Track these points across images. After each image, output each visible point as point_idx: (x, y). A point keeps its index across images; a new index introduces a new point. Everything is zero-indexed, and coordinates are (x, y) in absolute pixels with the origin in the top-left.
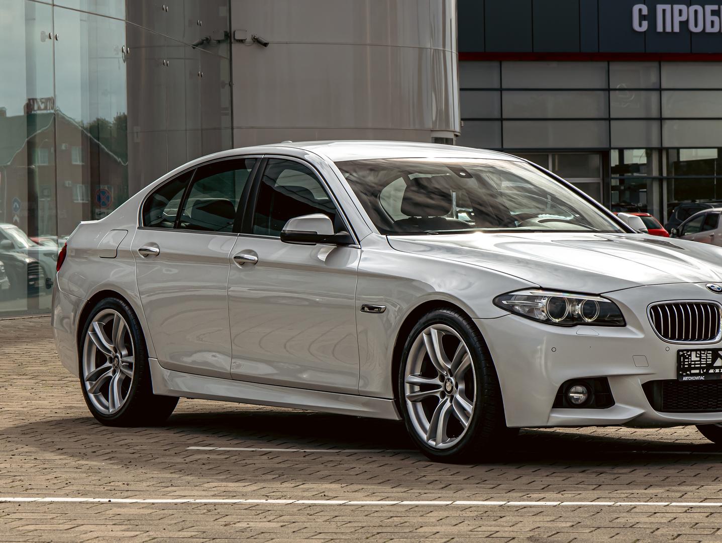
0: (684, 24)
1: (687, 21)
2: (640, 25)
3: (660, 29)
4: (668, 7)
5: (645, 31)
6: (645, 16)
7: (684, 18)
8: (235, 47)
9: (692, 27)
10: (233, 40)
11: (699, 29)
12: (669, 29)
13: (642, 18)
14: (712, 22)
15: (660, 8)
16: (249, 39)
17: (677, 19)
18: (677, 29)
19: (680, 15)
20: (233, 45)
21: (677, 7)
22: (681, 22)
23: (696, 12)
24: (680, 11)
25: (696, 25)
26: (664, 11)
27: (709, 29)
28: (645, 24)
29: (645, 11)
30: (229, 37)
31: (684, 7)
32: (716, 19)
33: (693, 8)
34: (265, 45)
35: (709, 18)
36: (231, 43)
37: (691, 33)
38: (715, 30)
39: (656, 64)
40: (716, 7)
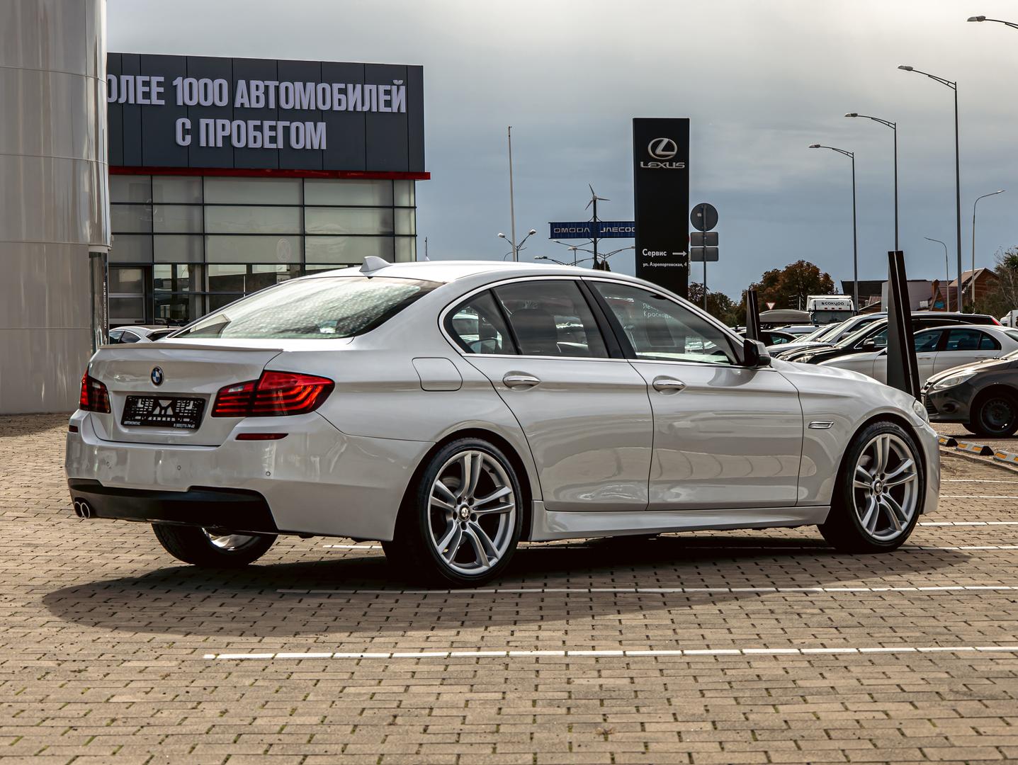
0: (227, 139)
1: (230, 135)
2: (184, 140)
3: (203, 143)
4: (211, 122)
5: (189, 146)
6: (188, 130)
7: (227, 133)
9: (235, 142)
11: (242, 144)
12: (212, 144)
13: (186, 132)
14: (255, 137)
15: (203, 122)
17: (220, 134)
18: (220, 144)
19: (223, 130)
21: (220, 122)
22: (223, 137)
23: (239, 126)
24: (223, 126)
25: (239, 141)
26: (207, 125)
27: (251, 145)
28: (188, 138)
29: (188, 126)
31: (227, 122)
32: (258, 134)
33: (236, 123)
35: (252, 133)
37: (234, 147)
38: (259, 145)
39: (199, 179)
40: (258, 123)
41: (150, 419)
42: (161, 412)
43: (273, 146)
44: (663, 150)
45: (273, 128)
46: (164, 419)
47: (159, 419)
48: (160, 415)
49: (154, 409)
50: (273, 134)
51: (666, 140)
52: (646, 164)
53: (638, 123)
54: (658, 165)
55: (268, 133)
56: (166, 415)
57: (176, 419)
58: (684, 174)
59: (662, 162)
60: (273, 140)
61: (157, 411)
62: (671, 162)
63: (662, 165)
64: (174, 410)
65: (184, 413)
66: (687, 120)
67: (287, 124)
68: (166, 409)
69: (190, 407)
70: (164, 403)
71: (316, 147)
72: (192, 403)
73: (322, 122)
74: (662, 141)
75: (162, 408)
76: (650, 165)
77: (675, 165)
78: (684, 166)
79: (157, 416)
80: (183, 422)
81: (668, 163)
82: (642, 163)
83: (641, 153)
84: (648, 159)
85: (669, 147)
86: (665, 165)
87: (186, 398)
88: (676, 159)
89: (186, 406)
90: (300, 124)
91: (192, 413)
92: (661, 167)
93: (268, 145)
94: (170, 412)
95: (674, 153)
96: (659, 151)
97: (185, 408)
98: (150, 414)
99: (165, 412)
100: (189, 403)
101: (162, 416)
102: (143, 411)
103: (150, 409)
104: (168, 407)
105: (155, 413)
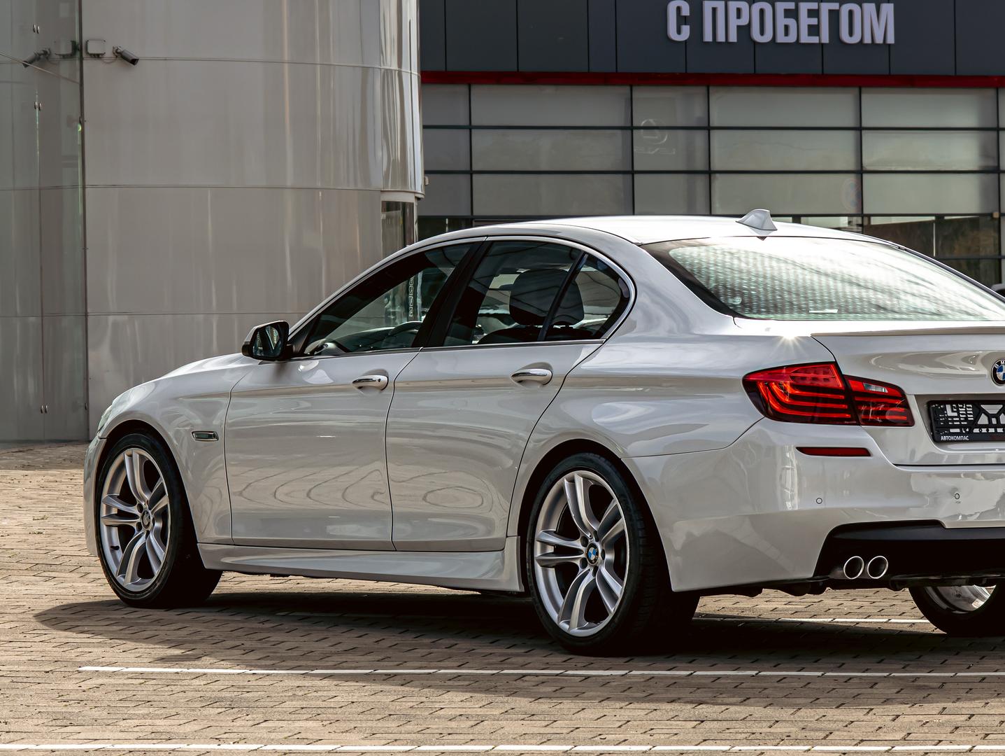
0: (744, 31)
1: (749, 25)
2: (679, 32)
3: (708, 37)
4: (720, 5)
5: (686, 42)
6: (685, 17)
7: (744, 21)
8: (88, 64)
9: (756, 35)
10: (84, 55)
11: (767, 38)
12: (721, 38)
13: (682, 20)
14: (787, 27)
15: (708, 6)
16: (109, 53)
17: (734, 23)
18: (733, 38)
19: (739, 16)
20: (84, 62)
21: (733, 5)
22: (739, 27)
23: (762, 12)
24: (739, 11)
25: (762, 33)
26: (714, 10)
27: (781, 38)
28: (686, 30)
29: (686, 11)
30: (78, 49)
31: (743, 5)
32: (791, 22)
33: (757, 6)
34: (134, 62)
35: (782, 21)
36: (81, 59)
37: (755, 43)
38: (792, 38)
39: (701, 90)
40: (791, 6)
42: (990, 421)
43: (815, 40)
45: (813, 13)
47: (991, 430)
48: (990, 425)
49: (977, 417)
50: (814, 21)
55: (805, 21)
56: (999, 425)
60: (814, 30)
61: (983, 420)
67: (835, 6)
68: (997, 416)
70: (993, 409)
71: (879, 40)
73: (889, 2)
75: (990, 416)
79: (985, 426)
90: (855, 7)
93: (806, 38)
98: (974, 424)
99: (998, 420)
101: (995, 427)
102: (960, 421)
103: (971, 418)
104: (999, 413)
105: (979, 422)
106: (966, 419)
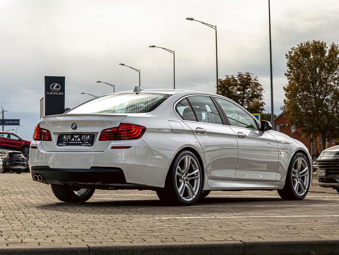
41: (70, 142)
42: (75, 140)
44: (56, 88)
46: (76, 142)
48: (74, 141)
49: (71, 139)
51: (57, 84)
52: (49, 93)
53: (46, 78)
54: (54, 93)
56: (77, 141)
57: (82, 142)
58: (63, 96)
59: (55, 92)
61: (73, 140)
62: (58, 92)
63: (55, 93)
64: (81, 139)
65: (85, 140)
66: (64, 77)
68: (77, 139)
69: (88, 137)
70: (76, 137)
72: (89, 136)
74: (55, 85)
75: (75, 139)
76: (51, 93)
77: (60, 94)
78: (63, 94)
79: (73, 141)
80: (85, 143)
81: (57, 93)
82: (48, 92)
83: (47, 89)
84: (50, 91)
85: (58, 87)
86: (56, 93)
87: (86, 134)
88: (60, 91)
89: (86, 137)
91: (89, 140)
92: (55, 94)
94: (79, 140)
95: (60, 89)
96: (54, 88)
97: (86, 138)
98: (70, 141)
99: (77, 140)
100: (88, 136)
101: (75, 141)
102: (66, 140)
103: (70, 139)
104: (78, 138)
105: (72, 140)
106: (68, 139)
